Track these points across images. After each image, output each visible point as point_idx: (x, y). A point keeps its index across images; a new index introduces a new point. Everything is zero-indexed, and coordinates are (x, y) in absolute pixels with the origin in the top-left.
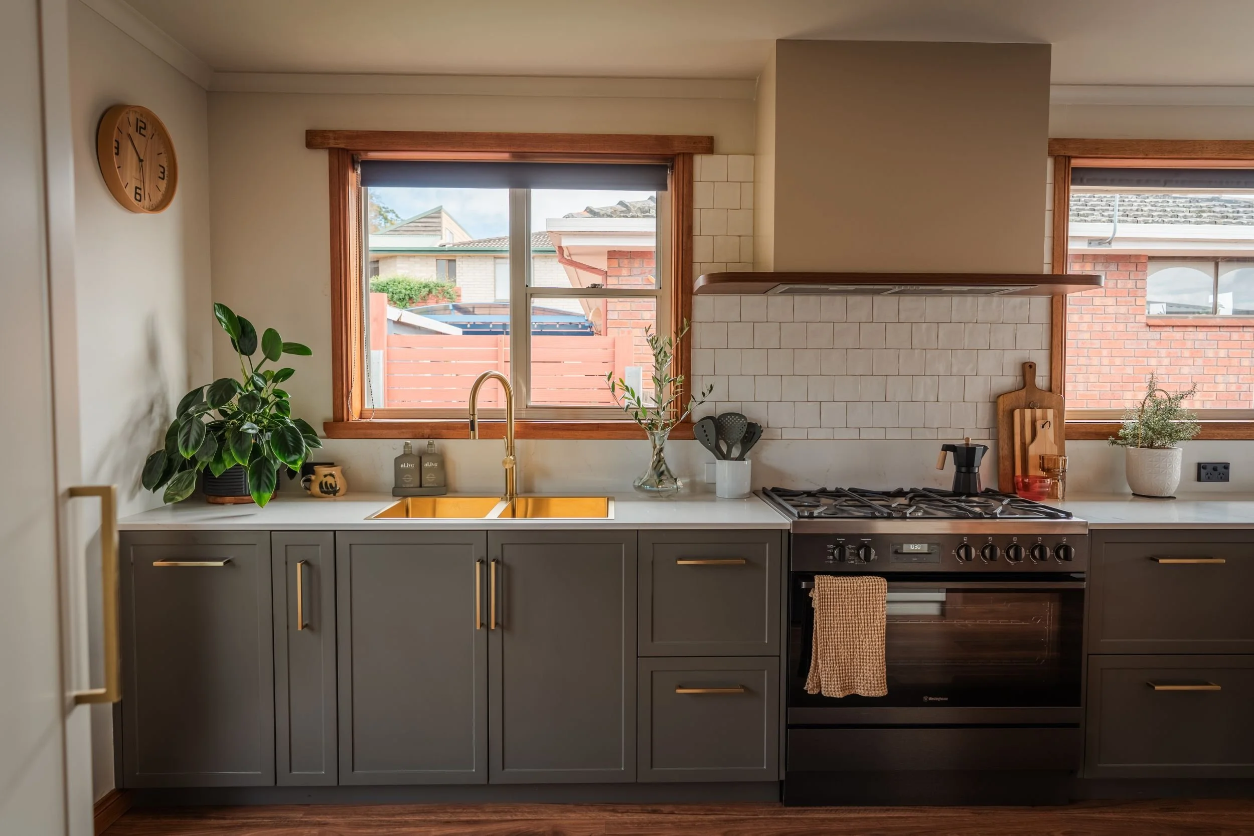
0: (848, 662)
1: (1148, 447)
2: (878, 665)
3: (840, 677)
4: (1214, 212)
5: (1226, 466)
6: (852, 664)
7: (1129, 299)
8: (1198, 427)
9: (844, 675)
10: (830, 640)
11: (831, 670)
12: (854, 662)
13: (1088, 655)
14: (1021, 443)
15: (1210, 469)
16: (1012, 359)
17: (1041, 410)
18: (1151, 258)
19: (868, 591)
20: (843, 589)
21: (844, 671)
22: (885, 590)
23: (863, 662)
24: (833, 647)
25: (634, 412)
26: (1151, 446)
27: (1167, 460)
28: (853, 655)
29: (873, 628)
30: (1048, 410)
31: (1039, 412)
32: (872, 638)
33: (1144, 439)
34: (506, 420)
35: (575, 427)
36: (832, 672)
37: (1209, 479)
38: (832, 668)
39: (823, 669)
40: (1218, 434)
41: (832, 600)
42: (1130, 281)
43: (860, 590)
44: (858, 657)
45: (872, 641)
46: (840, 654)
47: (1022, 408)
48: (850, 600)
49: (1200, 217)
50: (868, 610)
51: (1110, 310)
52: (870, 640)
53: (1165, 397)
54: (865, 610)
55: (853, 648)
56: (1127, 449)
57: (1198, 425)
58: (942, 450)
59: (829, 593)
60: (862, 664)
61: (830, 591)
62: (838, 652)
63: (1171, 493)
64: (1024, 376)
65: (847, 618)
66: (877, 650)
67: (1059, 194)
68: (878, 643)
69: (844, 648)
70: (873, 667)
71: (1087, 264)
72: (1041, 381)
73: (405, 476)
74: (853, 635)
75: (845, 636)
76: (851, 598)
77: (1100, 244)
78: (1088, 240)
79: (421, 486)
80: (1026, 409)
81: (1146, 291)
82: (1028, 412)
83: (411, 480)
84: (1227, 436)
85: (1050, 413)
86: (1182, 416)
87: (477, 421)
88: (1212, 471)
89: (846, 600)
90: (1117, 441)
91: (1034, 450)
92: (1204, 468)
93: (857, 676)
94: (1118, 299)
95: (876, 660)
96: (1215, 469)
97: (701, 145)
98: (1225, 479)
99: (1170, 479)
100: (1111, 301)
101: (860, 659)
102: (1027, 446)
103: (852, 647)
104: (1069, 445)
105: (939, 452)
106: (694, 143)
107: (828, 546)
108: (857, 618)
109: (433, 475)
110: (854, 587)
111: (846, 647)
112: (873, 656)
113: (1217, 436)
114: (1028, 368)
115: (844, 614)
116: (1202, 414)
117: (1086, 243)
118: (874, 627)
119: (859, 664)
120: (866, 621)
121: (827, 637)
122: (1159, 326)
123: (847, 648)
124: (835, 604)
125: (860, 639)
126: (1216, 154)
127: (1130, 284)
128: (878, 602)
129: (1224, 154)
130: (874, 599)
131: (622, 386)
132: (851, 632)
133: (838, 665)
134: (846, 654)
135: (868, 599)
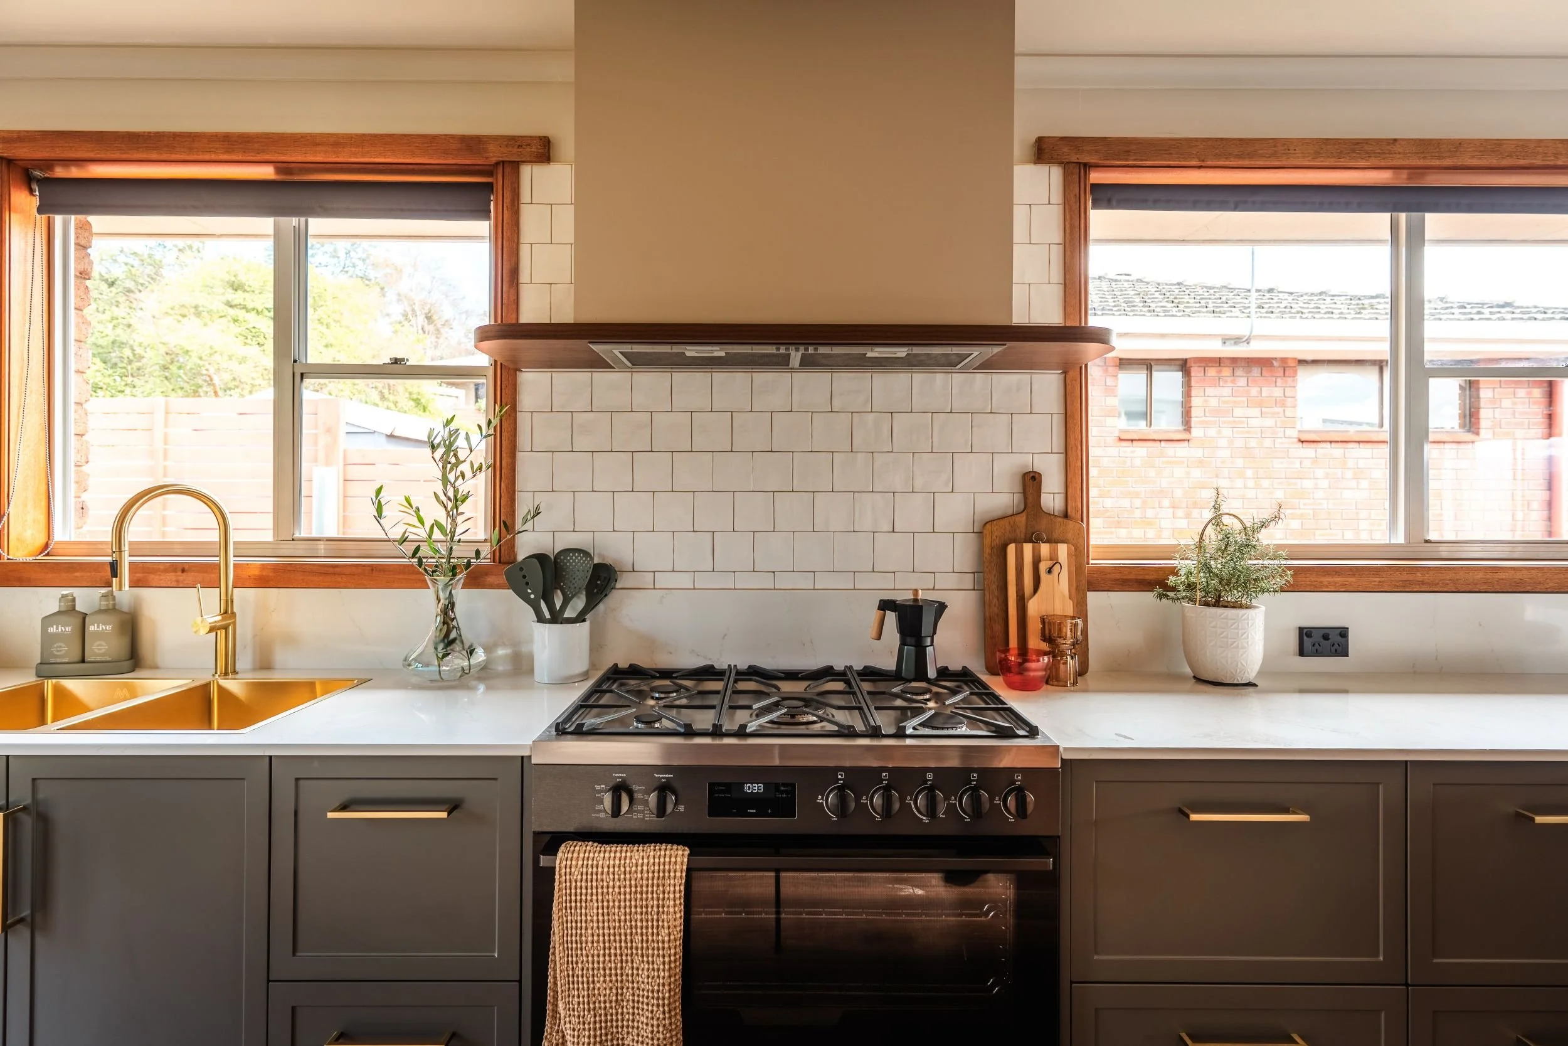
0: (611, 1007)
1: (1214, 606)
2: (661, 1016)
3: (595, 1036)
4: (1377, 309)
5: (1343, 633)
6: (620, 1011)
7: (1276, 410)
8: (1289, 573)
9: (603, 1031)
10: (580, 965)
11: (579, 1023)
12: (623, 1007)
13: (1072, 982)
14: (1017, 596)
15: (1317, 637)
16: (1007, 468)
17: (1047, 545)
18: (1302, 362)
19: (651, 875)
20: (606, 870)
21: (603, 1025)
22: (682, 872)
23: (638, 1008)
24: (585, 979)
25: (414, 546)
26: (1218, 603)
27: (1238, 625)
28: (622, 994)
29: (656, 945)
30: (1060, 545)
31: (1045, 549)
32: (653, 963)
33: (1206, 591)
34: (218, 559)
35: (337, 570)
36: (581, 1026)
37: (1317, 653)
38: (581, 1020)
39: (567, 1019)
40: (1329, 583)
41: (584, 891)
42: (1276, 388)
43: (636, 872)
44: (631, 998)
45: (653, 969)
46: (596, 992)
47: (1019, 542)
48: (617, 890)
49: (1359, 313)
50: (650, 910)
51: (1252, 422)
52: (651, 967)
53: (1238, 526)
54: (644, 910)
55: (622, 981)
56: (1183, 606)
57: (1289, 568)
58: (878, 609)
59: (579, 877)
60: (636, 1011)
61: (582, 874)
62: (594, 989)
63: (1251, 675)
64: (1024, 492)
65: (612, 924)
66: (661, 988)
67: (1071, 218)
68: (662, 974)
69: (605, 981)
70: (652, 1018)
71: (1224, 368)
72: (1051, 498)
73: (55, 646)
74: (621, 955)
75: (607, 958)
76: (620, 887)
77: (1236, 343)
78: (1222, 339)
79: (83, 661)
80: (1024, 544)
81: (1296, 400)
82: (1028, 548)
83: (66, 651)
84: (1343, 585)
85: (1063, 550)
86: (1262, 557)
87: (127, 560)
88: (1322, 640)
89: (611, 890)
90: (1168, 593)
91: (1034, 607)
92: (1309, 635)
93: (628, 1033)
94: (1263, 409)
95: (658, 1006)
96: (1326, 637)
97: (529, 150)
98: (1342, 650)
99: (1245, 655)
100: (1255, 412)
101: (633, 1001)
102: (1026, 600)
103: (619, 978)
104: (1092, 597)
105: (875, 614)
106: (519, 146)
107: (598, 787)
108: (628, 924)
109: (104, 643)
110: (625, 867)
111: (608, 978)
112: (653, 998)
113: (1327, 586)
114: (1031, 481)
115: (606, 918)
116: (1294, 552)
117: (1220, 342)
118: (658, 942)
119: (631, 1011)
120: (644, 931)
121: (574, 959)
122: (1314, 442)
123: (611, 981)
124: (589, 898)
125: (635, 965)
126: (1309, 158)
127: (1277, 392)
128: (666, 895)
129: (1322, 159)
130: (661, 888)
131: (406, 507)
132: (618, 952)
133: (592, 1013)
134: (608, 992)
135: (650, 889)
